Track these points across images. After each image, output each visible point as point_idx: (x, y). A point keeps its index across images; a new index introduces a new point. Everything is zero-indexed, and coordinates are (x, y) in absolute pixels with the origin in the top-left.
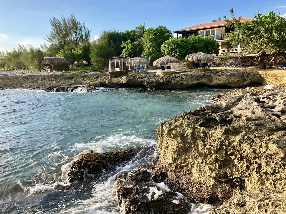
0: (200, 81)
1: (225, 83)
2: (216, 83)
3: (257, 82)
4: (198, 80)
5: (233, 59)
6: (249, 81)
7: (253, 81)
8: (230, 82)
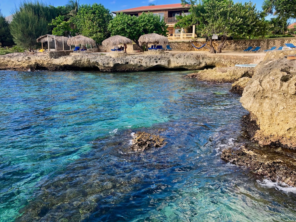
0: (159, 63)
1: (182, 66)
2: (174, 65)
3: (211, 65)
4: (156, 62)
5: (180, 43)
6: (205, 63)
7: (208, 64)
8: (187, 65)
